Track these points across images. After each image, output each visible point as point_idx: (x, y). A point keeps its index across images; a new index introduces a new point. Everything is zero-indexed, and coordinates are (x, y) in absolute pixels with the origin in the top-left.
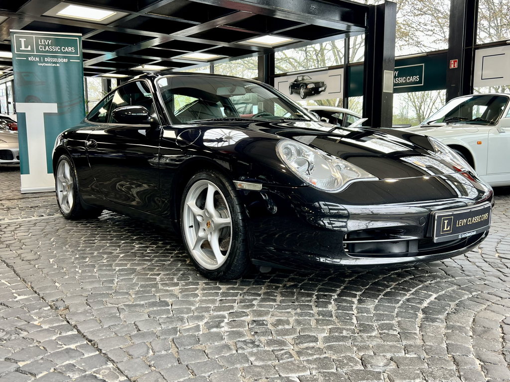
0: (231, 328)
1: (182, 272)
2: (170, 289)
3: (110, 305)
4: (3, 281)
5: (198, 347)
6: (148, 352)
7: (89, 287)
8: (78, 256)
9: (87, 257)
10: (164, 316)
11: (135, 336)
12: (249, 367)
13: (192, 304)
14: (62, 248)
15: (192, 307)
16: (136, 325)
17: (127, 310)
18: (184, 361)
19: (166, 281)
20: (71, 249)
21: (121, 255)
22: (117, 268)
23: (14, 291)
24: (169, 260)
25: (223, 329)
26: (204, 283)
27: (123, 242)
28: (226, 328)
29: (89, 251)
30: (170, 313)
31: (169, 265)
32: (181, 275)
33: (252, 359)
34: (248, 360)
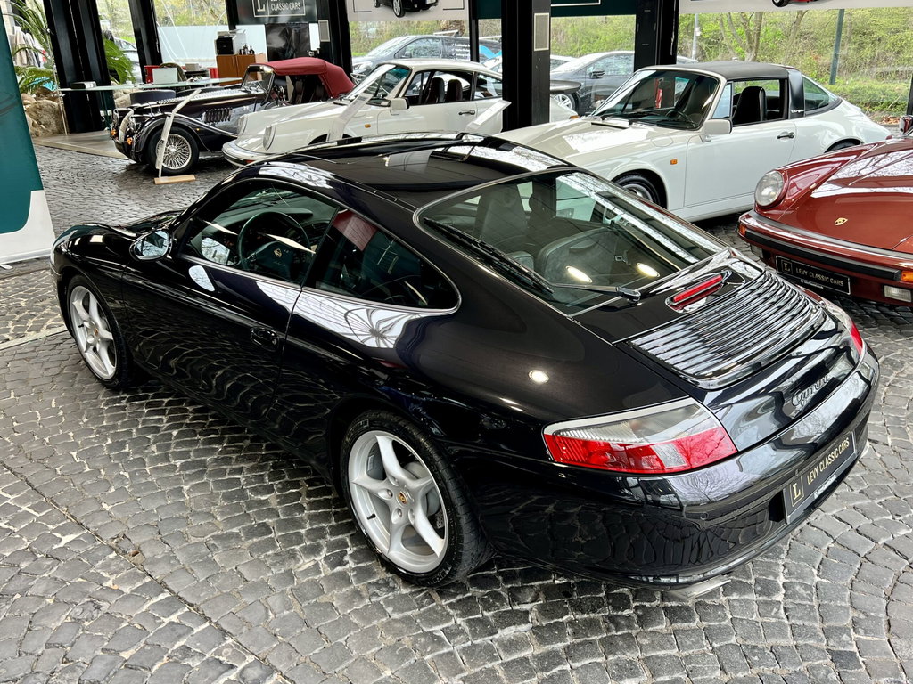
0: (357, 563)
1: (271, 463)
2: (263, 498)
3: (193, 540)
4: (25, 508)
5: (323, 599)
6: (268, 616)
7: (152, 506)
8: (109, 441)
9: (125, 442)
10: (270, 552)
11: (243, 590)
12: (388, 623)
13: (300, 524)
14: (78, 423)
15: (300, 530)
16: (239, 572)
17: (220, 547)
18: (313, 624)
19: (254, 483)
20: (93, 425)
21: (175, 433)
22: (178, 463)
23: (51, 527)
24: (247, 438)
25: (347, 566)
26: (307, 482)
27: (166, 400)
28: (352, 564)
29: (122, 427)
30: (275, 546)
31: (249, 448)
32: (272, 467)
33: (389, 610)
34: (385, 613)
